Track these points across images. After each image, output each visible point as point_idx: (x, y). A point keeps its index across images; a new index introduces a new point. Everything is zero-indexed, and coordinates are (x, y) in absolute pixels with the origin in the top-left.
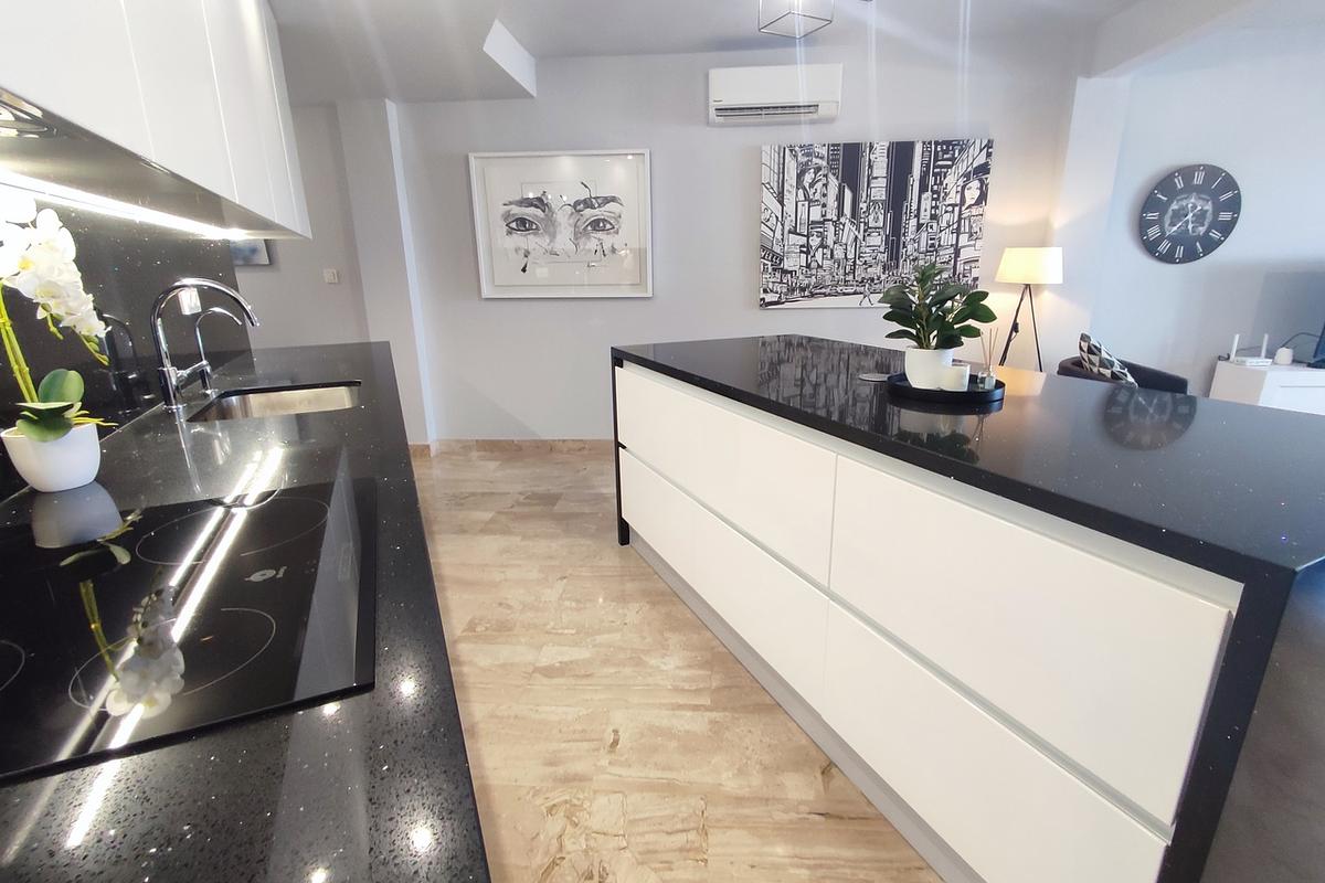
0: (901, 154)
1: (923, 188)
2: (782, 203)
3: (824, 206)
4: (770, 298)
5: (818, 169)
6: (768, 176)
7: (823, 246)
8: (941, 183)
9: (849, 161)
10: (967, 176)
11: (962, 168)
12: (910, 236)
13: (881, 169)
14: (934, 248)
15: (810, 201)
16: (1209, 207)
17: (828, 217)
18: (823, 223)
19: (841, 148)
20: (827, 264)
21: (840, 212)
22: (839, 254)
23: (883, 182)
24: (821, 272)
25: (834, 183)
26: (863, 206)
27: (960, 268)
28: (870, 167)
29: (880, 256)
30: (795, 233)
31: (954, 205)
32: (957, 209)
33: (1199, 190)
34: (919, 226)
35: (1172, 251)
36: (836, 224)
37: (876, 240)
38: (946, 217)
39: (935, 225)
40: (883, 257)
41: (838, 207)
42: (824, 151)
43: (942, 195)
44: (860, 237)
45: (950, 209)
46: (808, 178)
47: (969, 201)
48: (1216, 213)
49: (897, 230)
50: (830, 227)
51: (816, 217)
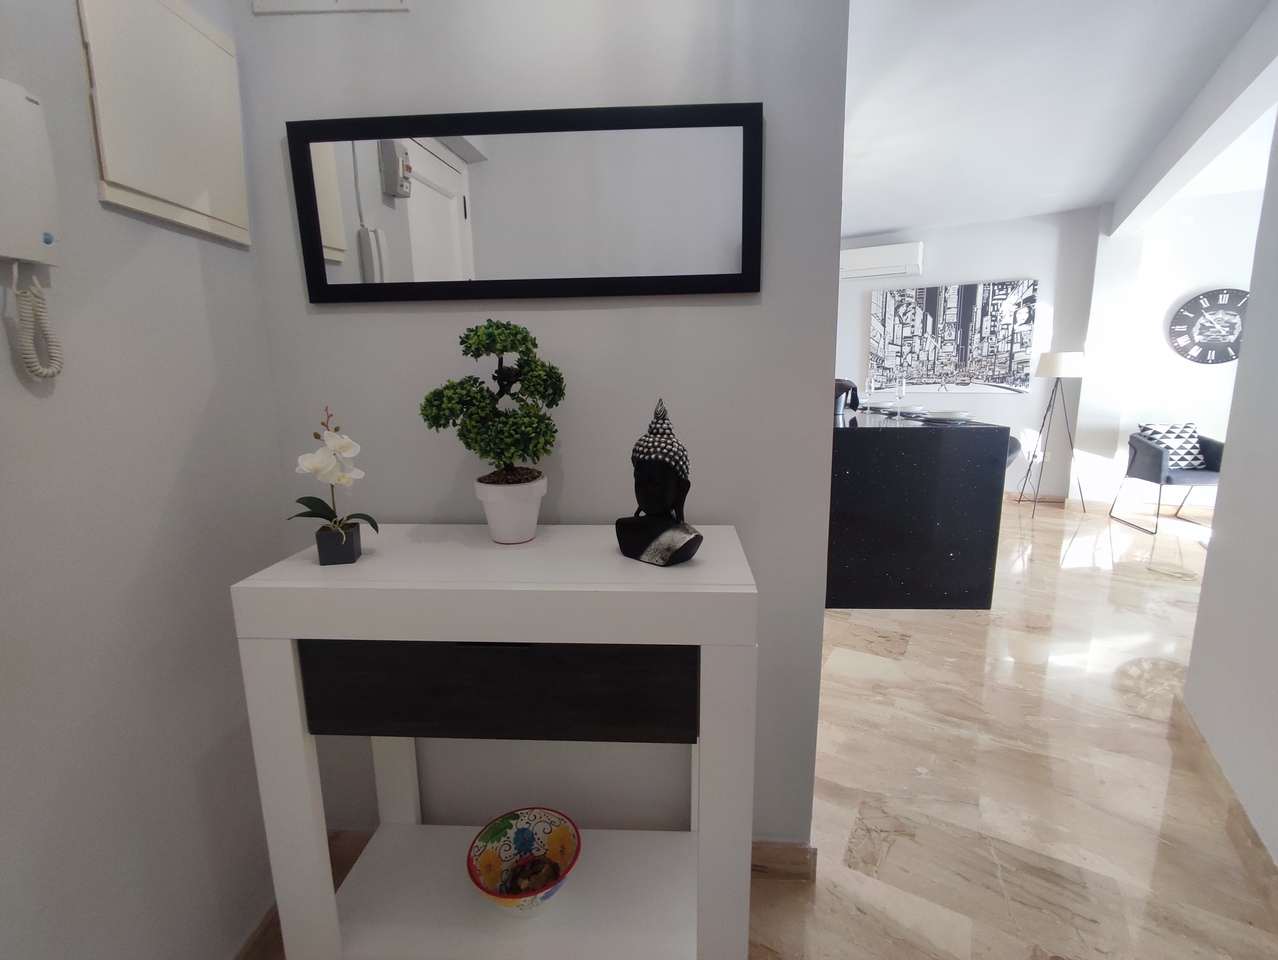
0: (968, 293)
1: (984, 313)
2: (884, 326)
3: (913, 326)
4: (874, 385)
5: (910, 304)
6: (876, 309)
7: (911, 352)
8: (998, 310)
9: (930, 299)
10: (1018, 305)
11: (1014, 299)
12: (975, 345)
13: (953, 301)
14: (993, 353)
15: (903, 324)
17: (916, 333)
18: (912, 337)
19: (925, 291)
20: (914, 364)
21: (924, 330)
22: (923, 357)
23: (955, 311)
24: (910, 369)
25: (920, 313)
26: (940, 326)
27: (1014, 367)
28: (945, 301)
29: (953, 359)
30: (891, 344)
31: (1008, 325)
32: (1010, 327)
33: (1224, 307)
34: (982, 339)
35: (1203, 354)
36: (921, 338)
37: (950, 348)
38: (1002, 333)
39: (994, 338)
40: (955, 359)
41: (923, 328)
42: (913, 293)
43: (999, 318)
44: (938, 346)
45: (1005, 327)
46: (902, 310)
47: (1020, 322)
49: (965, 340)
50: (917, 340)
51: (909, 335)
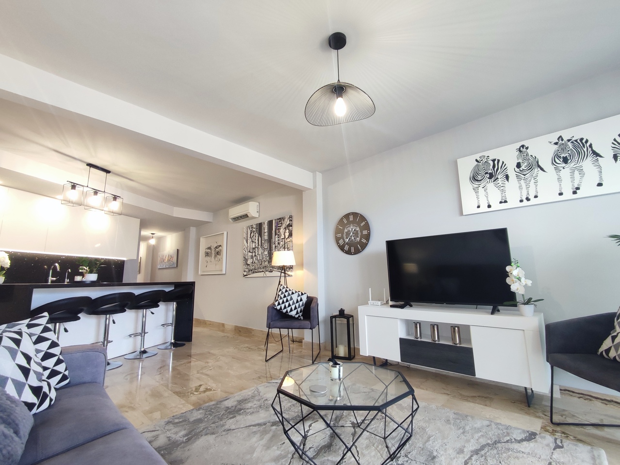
1: (275, 235)
2: (247, 243)
3: (255, 243)
4: (245, 274)
5: (254, 232)
6: (245, 236)
7: (255, 256)
8: (280, 232)
9: (260, 229)
10: (285, 228)
11: (284, 226)
12: (273, 250)
13: (266, 229)
15: (253, 242)
16: (358, 229)
17: (256, 246)
19: (258, 225)
20: (256, 261)
21: (258, 245)
22: (258, 258)
23: (267, 234)
24: (255, 264)
25: (257, 235)
26: (263, 242)
28: (264, 229)
30: (249, 252)
31: (283, 239)
33: (353, 222)
34: (275, 247)
35: (350, 249)
36: (258, 248)
37: (266, 253)
38: (281, 243)
39: (279, 246)
40: (268, 258)
41: (258, 243)
42: (255, 226)
43: (280, 235)
44: (263, 252)
46: (252, 235)
47: (287, 237)
48: (361, 232)
49: (271, 248)
50: (256, 249)
51: (254, 247)
